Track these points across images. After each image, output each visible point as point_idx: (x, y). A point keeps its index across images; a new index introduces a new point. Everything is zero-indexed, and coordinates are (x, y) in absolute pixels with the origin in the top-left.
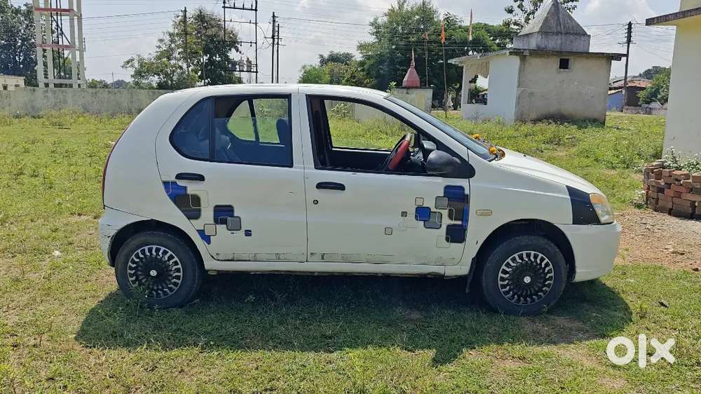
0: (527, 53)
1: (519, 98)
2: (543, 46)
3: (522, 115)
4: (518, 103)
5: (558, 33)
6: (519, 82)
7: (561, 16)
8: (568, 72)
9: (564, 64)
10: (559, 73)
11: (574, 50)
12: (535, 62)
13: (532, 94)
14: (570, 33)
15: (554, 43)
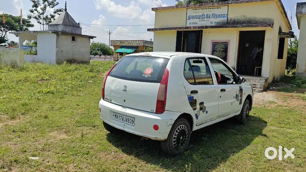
0: (60, 33)
1: (57, 52)
2: (65, 31)
3: (59, 60)
4: (57, 55)
5: (70, 26)
6: (56, 45)
7: (69, 18)
8: (75, 42)
9: (73, 39)
10: (72, 42)
11: (76, 33)
12: (63, 37)
13: (62, 51)
14: (74, 26)
15: (69, 29)
